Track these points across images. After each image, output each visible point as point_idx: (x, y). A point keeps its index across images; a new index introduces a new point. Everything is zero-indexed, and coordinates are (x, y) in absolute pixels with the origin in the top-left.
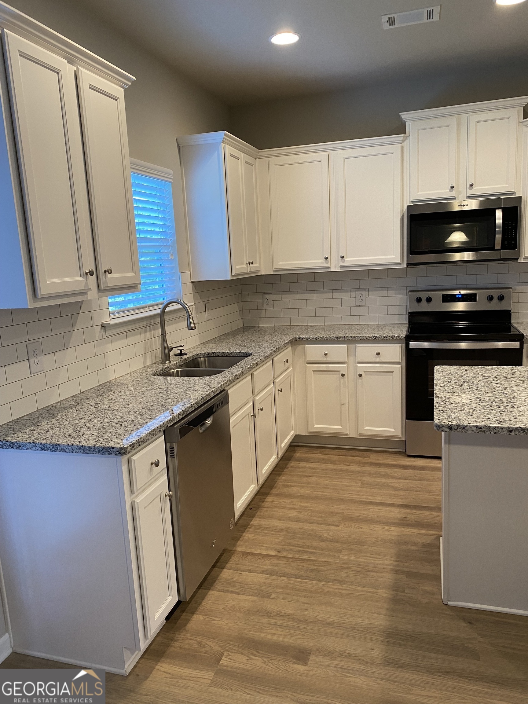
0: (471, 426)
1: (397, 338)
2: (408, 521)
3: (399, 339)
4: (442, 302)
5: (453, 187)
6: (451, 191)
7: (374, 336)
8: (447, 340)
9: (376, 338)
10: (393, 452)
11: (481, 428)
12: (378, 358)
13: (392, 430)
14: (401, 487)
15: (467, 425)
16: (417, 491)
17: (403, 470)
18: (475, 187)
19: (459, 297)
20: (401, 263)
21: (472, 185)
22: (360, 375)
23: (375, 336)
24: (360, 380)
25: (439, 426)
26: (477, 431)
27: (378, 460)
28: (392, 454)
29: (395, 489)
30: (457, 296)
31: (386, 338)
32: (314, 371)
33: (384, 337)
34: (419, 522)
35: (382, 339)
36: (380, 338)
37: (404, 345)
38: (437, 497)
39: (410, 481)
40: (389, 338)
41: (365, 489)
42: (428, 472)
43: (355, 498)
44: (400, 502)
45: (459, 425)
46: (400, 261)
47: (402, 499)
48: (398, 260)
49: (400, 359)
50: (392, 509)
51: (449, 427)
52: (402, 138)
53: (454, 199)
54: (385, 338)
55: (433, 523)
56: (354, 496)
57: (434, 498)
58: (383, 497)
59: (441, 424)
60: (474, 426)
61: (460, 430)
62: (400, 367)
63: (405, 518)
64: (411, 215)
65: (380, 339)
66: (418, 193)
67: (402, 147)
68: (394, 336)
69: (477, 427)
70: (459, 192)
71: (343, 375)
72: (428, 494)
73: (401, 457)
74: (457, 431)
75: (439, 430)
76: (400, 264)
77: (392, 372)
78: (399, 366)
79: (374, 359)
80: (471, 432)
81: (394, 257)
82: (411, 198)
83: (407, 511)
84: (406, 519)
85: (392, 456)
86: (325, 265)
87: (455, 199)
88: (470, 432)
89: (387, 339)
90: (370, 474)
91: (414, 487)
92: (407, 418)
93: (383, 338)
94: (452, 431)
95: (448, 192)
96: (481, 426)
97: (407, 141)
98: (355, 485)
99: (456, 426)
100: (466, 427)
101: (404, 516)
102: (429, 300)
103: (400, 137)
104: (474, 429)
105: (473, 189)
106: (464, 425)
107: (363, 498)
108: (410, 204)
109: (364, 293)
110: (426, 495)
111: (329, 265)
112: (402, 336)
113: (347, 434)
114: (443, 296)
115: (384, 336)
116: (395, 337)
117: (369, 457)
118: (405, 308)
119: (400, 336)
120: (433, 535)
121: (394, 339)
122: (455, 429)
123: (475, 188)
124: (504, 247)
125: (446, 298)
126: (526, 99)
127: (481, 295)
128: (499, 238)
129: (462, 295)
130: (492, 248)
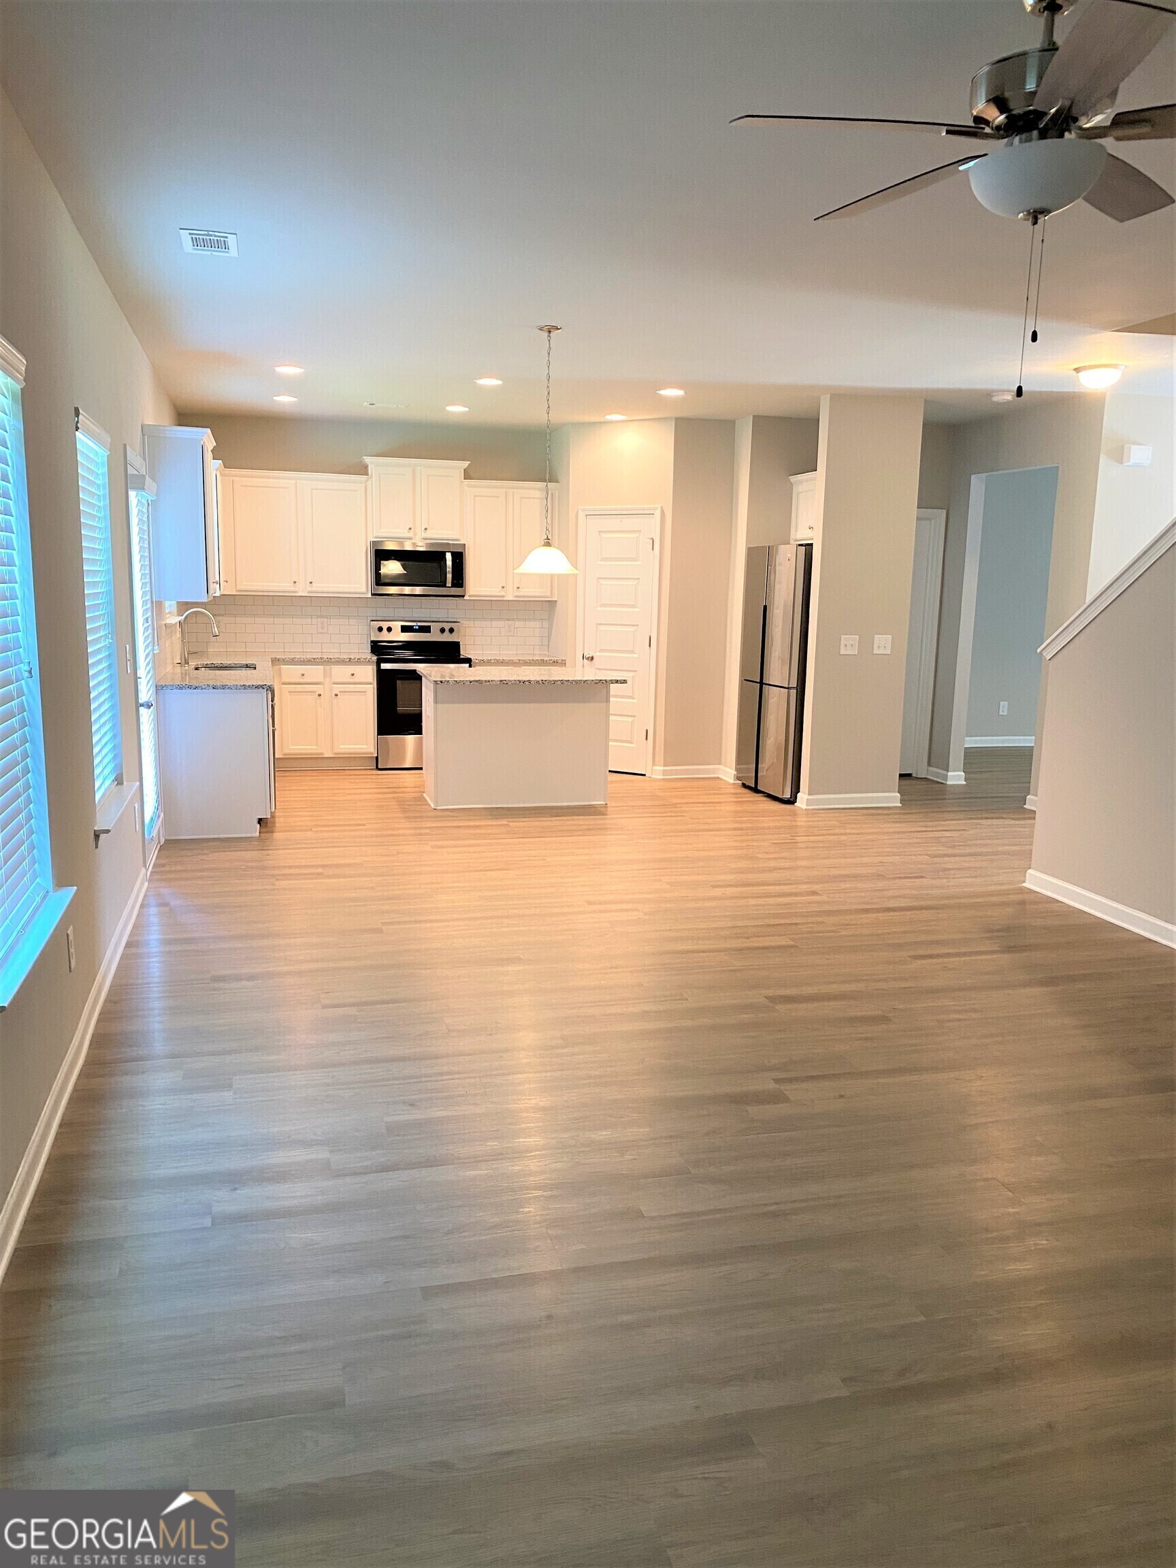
3: (369, 661)
4: (401, 632)
5: (410, 529)
6: (409, 532)
9: (351, 661)
10: (365, 768)
12: (352, 678)
13: (365, 746)
20: (367, 592)
21: (426, 529)
22: (336, 695)
23: (348, 659)
24: (336, 700)
28: (365, 770)
31: (363, 661)
32: (290, 692)
33: (358, 659)
36: (354, 660)
37: (375, 667)
48: (364, 590)
49: (372, 680)
52: (365, 479)
53: (411, 539)
64: (376, 550)
66: (380, 530)
67: (366, 487)
68: (367, 658)
70: (415, 534)
71: (320, 695)
76: (365, 593)
77: (365, 692)
78: (371, 686)
79: (348, 680)
81: (359, 586)
82: (374, 535)
85: (370, 770)
86: (293, 589)
92: (379, 734)
95: (405, 532)
97: (370, 481)
102: (389, 629)
103: (364, 478)
108: (373, 540)
109: (325, 620)
111: (297, 589)
112: (374, 659)
113: (322, 754)
114: (402, 626)
119: (371, 659)
123: (428, 532)
124: (454, 585)
125: (405, 629)
126: (466, 464)
127: (435, 628)
128: (449, 576)
129: (419, 626)
130: (444, 585)
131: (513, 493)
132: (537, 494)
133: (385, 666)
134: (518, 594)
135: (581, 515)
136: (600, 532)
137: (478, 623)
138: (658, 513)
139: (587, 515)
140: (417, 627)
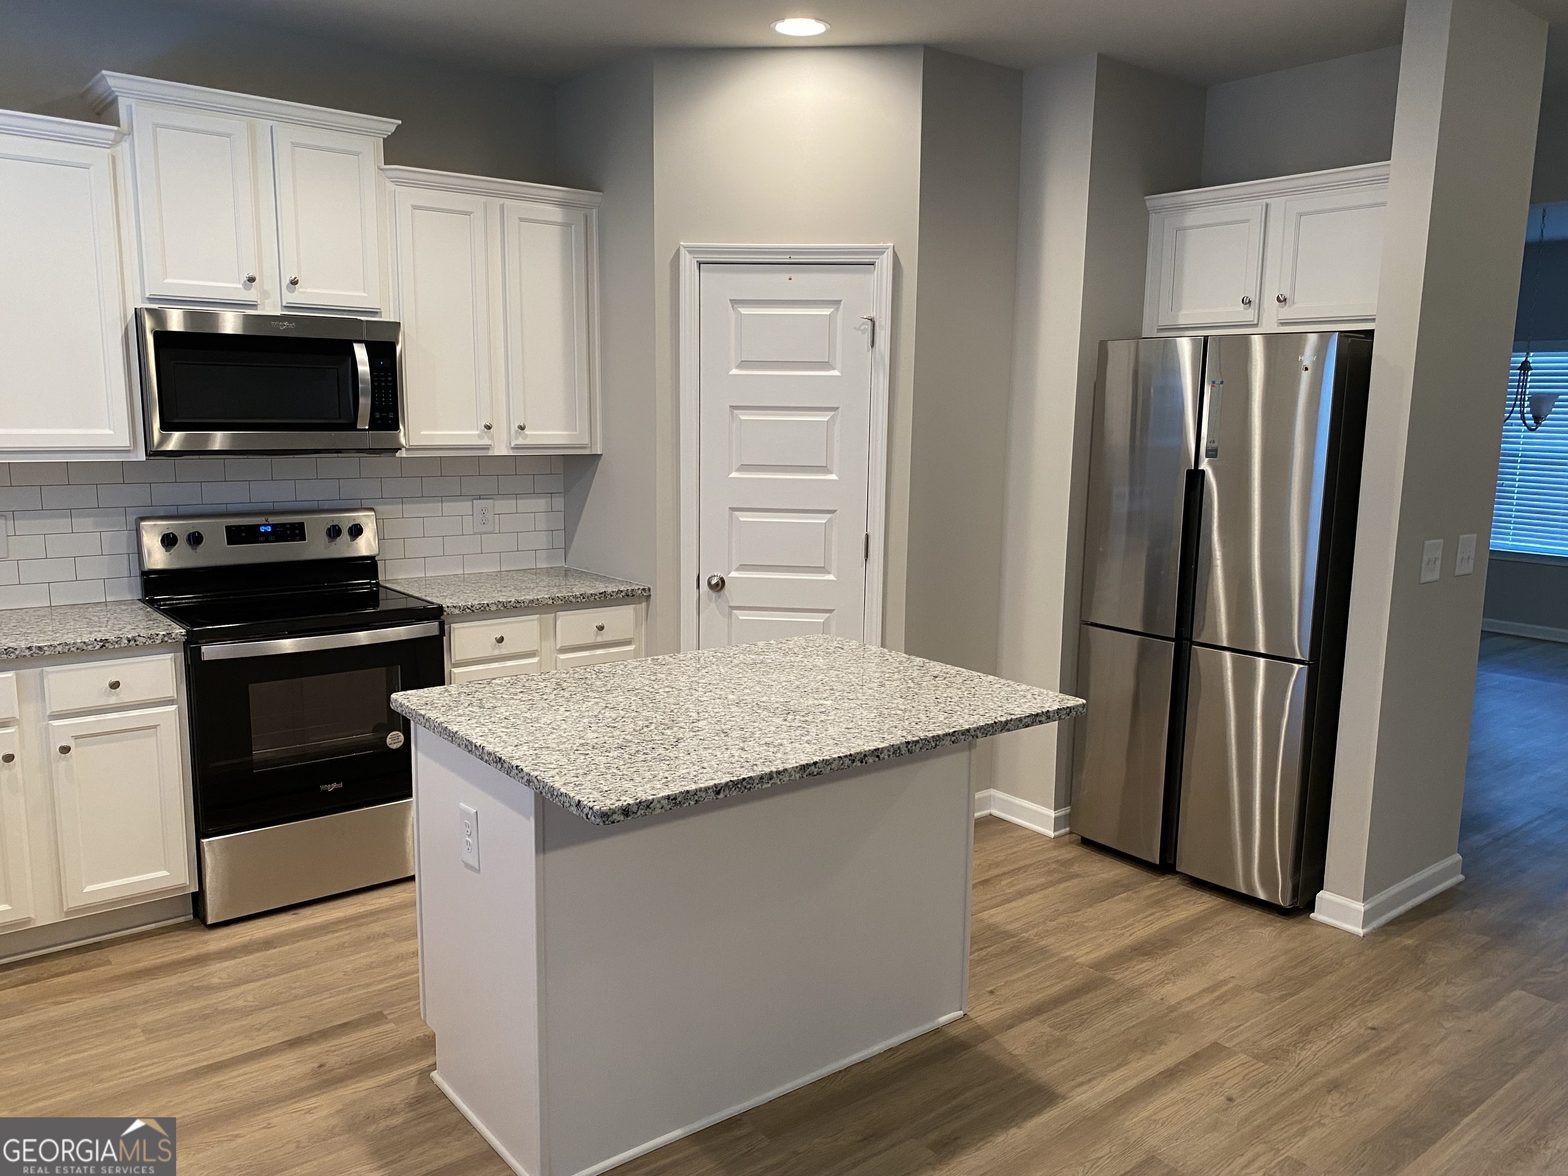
0: (659, 798)
1: (166, 639)
2: (330, 1071)
3: (170, 641)
4: (228, 544)
5: (252, 280)
6: (247, 288)
7: (98, 639)
8: (287, 633)
9: (107, 645)
10: (161, 931)
11: (675, 799)
12: (113, 695)
13: (165, 873)
14: (250, 1004)
15: (653, 800)
16: (296, 997)
17: (227, 964)
18: (301, 287)
19: (266, 531)
20: (132, 448)
21: (294, 282)
22: (65, 750)
23: (101, 641)
24: (64, 763)
25: (607, 813)
26: (670, 806)
27: (138, 961)
28: (163, 936)
29: (244, 1013)
30: (262, 529)
31: (135, 641)
33: (129, 641)
34: (360, 1062)
35: (122, 645)
36: (117, 642)
37: (184, 656)
38: (351, 995)
39: (263, 982)
40: (144, 640)
41: (165, 1043)
42: (287, 948)
43: (158, 1073)
44: (276, 1037)
45: (640, 802)
46: (128, 445)
47: (277, 1028)
48: (124, 441)
49: (175, 691)
50: (275, 1061)
51: (624, 810)
52: (112, 136)
53: (253, 307)
54: (132, 643)
55: (390, 1052)
56: (153, 1071)
57: (346, 999)
58: (229, 1042)
59: (610, 809)
60: (664, 798)
61: (643, 812)
62: (175, 710)
63: (321, 1066)
65: (116, 646)
66: (166, 281)
67: (113, 158)
68: (157, 635)
69: (668, 797)
70: (265, 294)
71: (9, 758)
72: (326, 994)
73: (191, 934)
74: (636, 816)
75: (607, 822)
76: (129, 451)
77: (155, 727)
78: (171, 710)
79: (101, 702)
80: (660, 810)
81: (112, 432)
82: (147, 290)
83: (311, 1050)
84: (324, 1068)
85: (171, 939)
87: (255, 308)
88: (658, 811)
89: (137, 645)
90: (146, 1002)
91: (285, 992)
93: (126, 642)
94: (629, 818)
95: (240, 288)
96: (675, 794)
97: (125, 145)
98: (127, 1042)
99: (635, 806)
100: (652, 803)
101: (316, 1065)
102: (196, 538)
103: (106, 130)
104: (665, 802)
105: (296, 292)
106: (649, 800)
107: (177, 1068)
108: (143, 302)
110: (325, 999)
112: (177, 634)
114: (228, 528)
115: (130, 636)
116: (160, 636)
117: (108, 962)
118: (126, 563)
119: (173, 635)
120: (410, 1076)
121: (158, 642)
122: (634, 813)
123: (301, 290)
124: (374, 425)
125: (236, 535)
126: (390, 125)
127: (314, 527)
128: (365, 402)
129: (272, 525)
130: (352, 426)
131: (502, 206)
132: (555, 213)
133: (211, 652)
134: (520, 441)
135: (688, 263)
136: (733, 302)
137: (411, 509)
138: (885, 263)
139: (700, 263)
140: (269, 529)
